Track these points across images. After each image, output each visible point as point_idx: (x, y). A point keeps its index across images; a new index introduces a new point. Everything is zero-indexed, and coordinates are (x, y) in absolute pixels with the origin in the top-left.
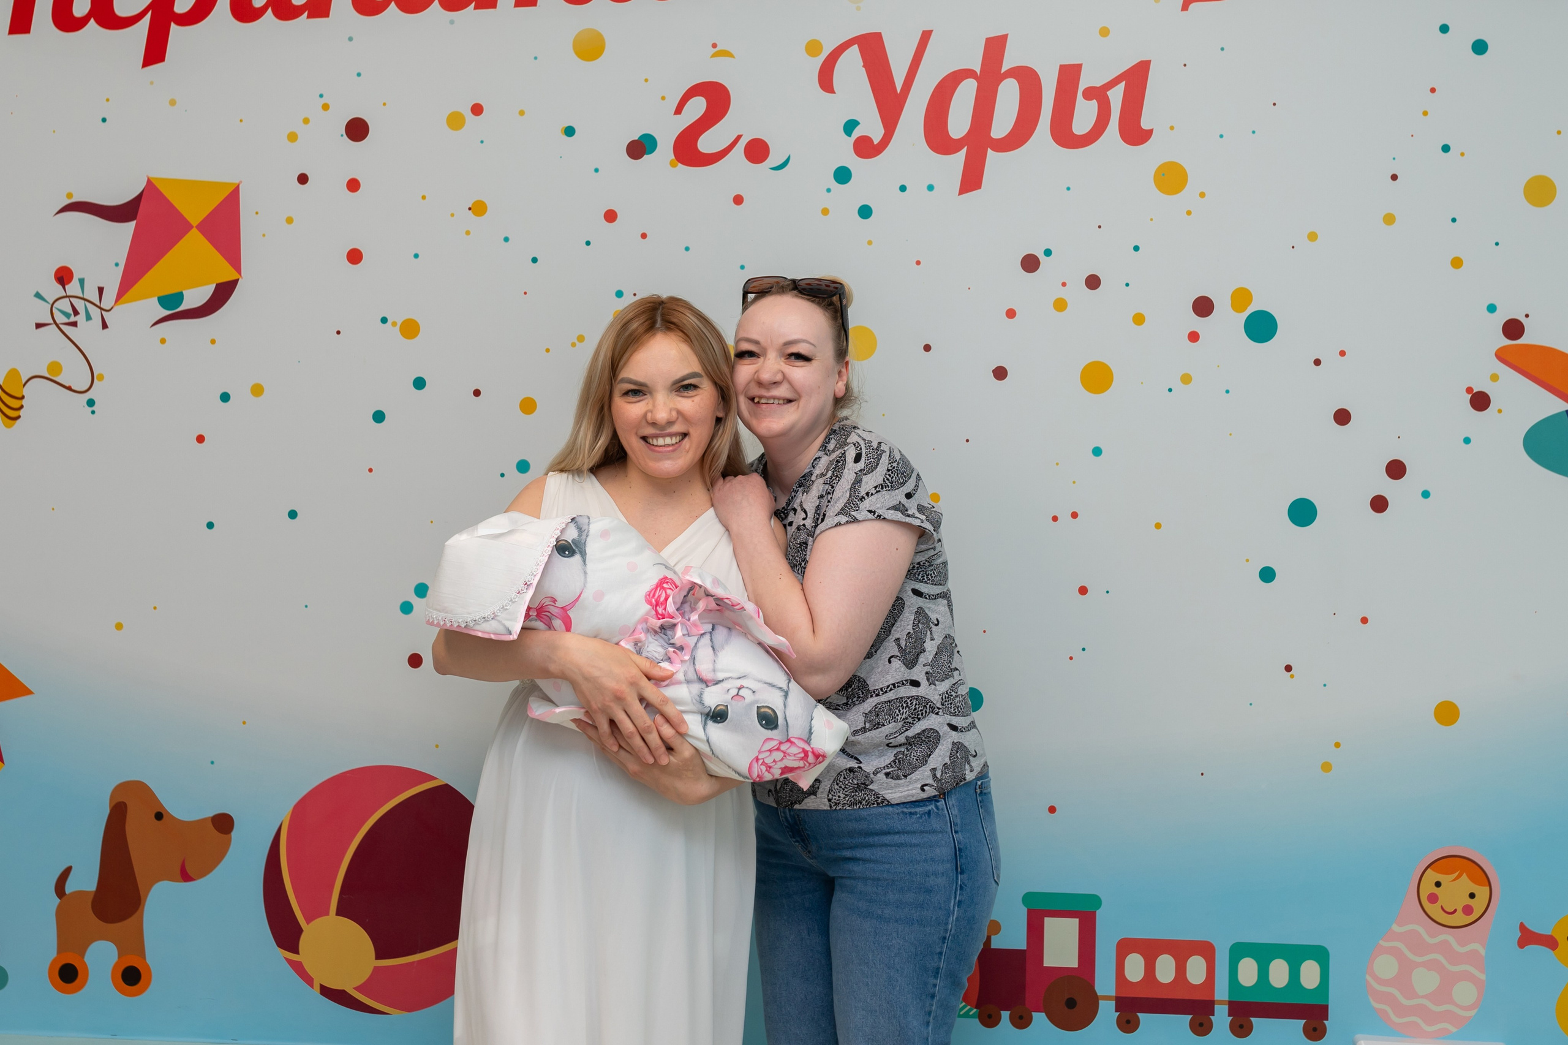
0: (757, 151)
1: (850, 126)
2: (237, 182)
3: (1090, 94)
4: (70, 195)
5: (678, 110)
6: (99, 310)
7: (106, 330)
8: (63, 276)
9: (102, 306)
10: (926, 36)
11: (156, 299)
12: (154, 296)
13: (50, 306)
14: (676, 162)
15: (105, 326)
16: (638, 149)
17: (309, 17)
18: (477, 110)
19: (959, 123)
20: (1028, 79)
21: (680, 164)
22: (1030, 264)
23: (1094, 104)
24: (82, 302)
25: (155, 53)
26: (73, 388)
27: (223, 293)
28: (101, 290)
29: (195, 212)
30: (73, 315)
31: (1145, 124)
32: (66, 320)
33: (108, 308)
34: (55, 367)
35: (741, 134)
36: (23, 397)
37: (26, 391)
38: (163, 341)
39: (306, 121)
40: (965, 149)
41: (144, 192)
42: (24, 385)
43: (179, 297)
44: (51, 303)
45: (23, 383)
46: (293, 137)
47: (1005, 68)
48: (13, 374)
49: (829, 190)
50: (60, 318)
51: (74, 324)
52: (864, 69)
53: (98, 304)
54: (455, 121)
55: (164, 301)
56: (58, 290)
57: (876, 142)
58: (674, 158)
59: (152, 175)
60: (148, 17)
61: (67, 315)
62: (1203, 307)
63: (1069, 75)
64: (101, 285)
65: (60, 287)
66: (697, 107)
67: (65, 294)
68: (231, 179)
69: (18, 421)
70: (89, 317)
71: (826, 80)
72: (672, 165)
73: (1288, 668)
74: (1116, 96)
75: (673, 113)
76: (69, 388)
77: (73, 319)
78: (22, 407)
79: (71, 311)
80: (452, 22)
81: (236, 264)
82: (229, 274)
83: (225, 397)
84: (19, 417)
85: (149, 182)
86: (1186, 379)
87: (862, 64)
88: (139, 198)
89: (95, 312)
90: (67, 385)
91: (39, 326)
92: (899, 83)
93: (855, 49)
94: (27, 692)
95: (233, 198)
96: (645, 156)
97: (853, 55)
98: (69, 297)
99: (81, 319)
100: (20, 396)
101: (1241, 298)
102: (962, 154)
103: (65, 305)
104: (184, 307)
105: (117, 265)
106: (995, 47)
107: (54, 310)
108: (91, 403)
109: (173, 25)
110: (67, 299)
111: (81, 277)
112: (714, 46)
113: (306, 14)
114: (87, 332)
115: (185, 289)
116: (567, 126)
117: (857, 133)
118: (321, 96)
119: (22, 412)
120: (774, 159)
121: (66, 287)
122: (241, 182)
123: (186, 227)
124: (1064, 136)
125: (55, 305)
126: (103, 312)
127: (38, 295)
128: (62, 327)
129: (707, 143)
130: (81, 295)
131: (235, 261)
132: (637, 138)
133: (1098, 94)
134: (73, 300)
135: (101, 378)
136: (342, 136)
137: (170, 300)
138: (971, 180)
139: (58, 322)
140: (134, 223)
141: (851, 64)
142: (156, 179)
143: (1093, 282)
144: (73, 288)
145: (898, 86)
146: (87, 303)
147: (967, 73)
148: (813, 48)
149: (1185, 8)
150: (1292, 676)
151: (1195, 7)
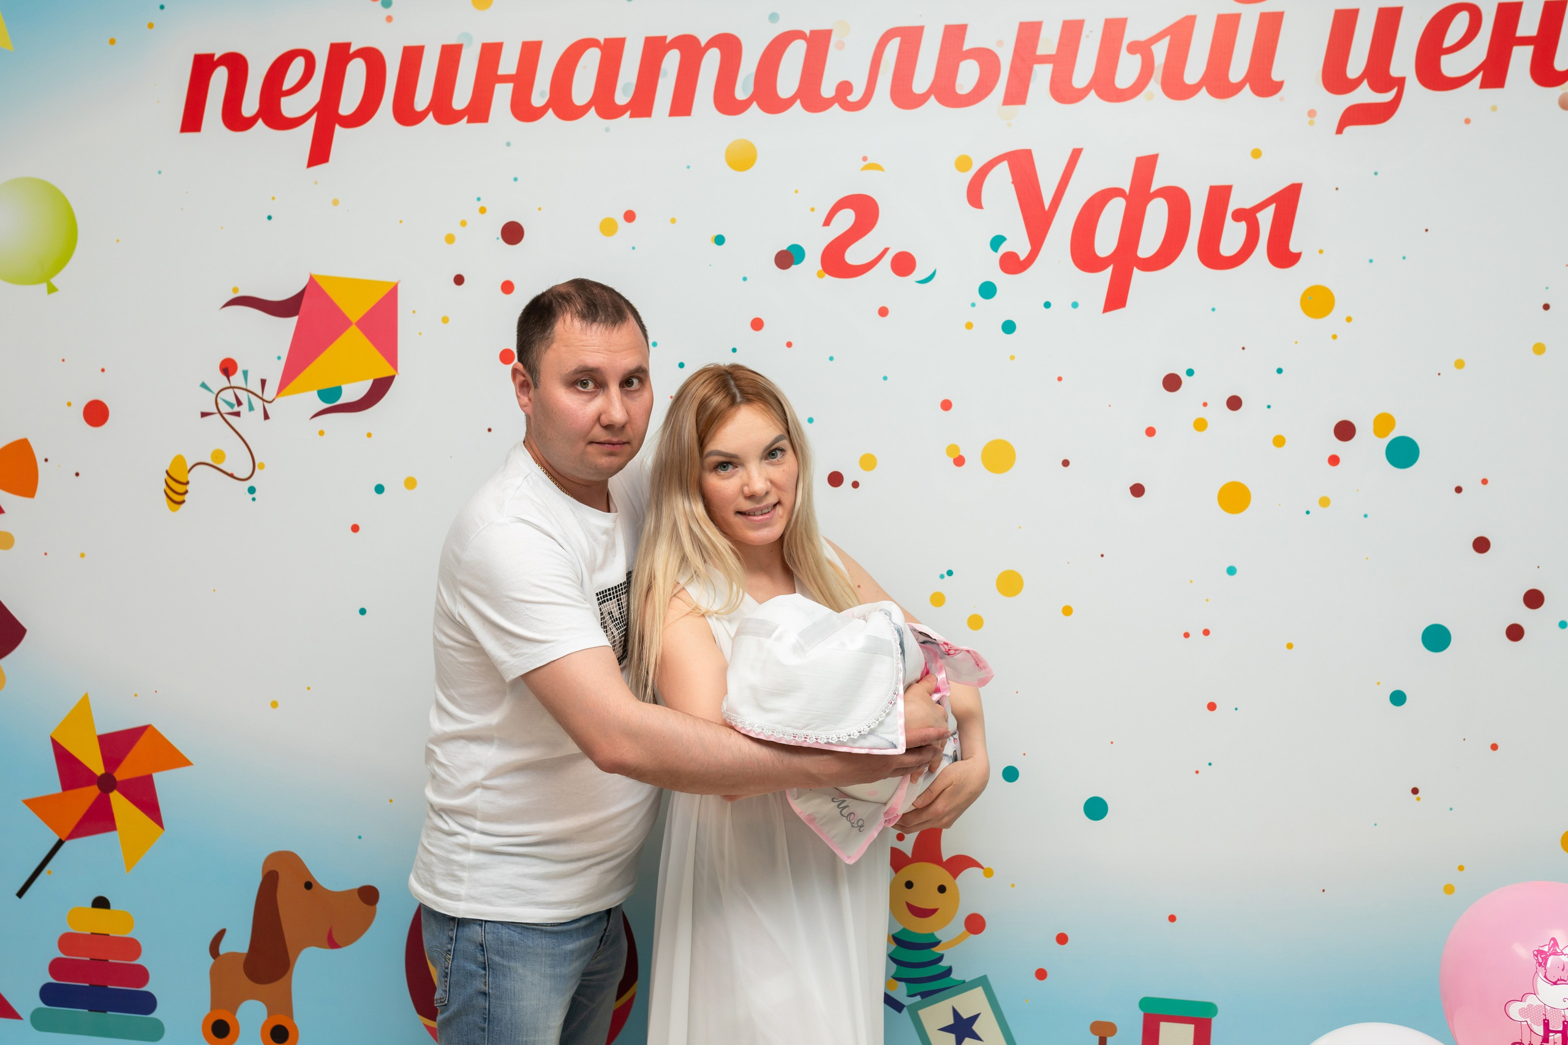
0: (904, 264)
1: (997, 242)
2: (394, 280)
3: (1239, 215)
4: (235, 290)
5: (827, 222)
6: (261, 401)
7: (267, 421)
8: (228, 368)
9: (264, 398)
10: (1076, 154)
11: (315, 393)
12: (315, 389)
13: (215, 396)
14: (823, 273)
15: (266, 417)
16: (786, 259)
17: (469, 121)
18: (630, 216)
19: (1106, 242)
20: (1177, 200)
21: (827, 276)
22: (1172, 383)
23: (1242, 226)
24: (245, 393)
25: (319, 153)
26: (235, 475)
27: (380, 388)
28: (263, 382)
29: (355, 310)
30: (236, 406)
31: (1294, 247)
32: (230, 410)
33: (270, 400)
34: (219, 455)
35: (887, 247)
36: (188, 483)
37: (191, 477)
38: (321, 433)
39: (464, 223)
40: (1111, 267)
41: (306, 290)
42: (189, 471)
43: (337, 392)
44: (216, 392)
45: (189, 468)
46: (450, 239)
47: (1153, 189)
48: (179, 460)
49: (973, 305)
50: (225, 409)
51: (238, 414)
52: (1012, 186)
53: (260, 395)
54: (608, 227)
55: (324, 395)
56: (223, 381)
57: (1022, 257)
58: (820, 268)
59: (315, 273)
60: (313, 120)
61: (231, 405)
62: (1345, 431)
63: (1219, 196)
64: (264, 378)
65: (225, 378)
66: (846, 219)
67: (228, 385)
68: (390, 278)
69: (183, 505)
70: (251, 408)
71: (974, 197)
72: (820, 276)
73: (1415, 791)
74: (1266, 219)
75: (822, 223)
76: (231, 476)
77: (236, 409)
78: (186, 492)
79: (234, 401)
80: (607, 130)
81: (393, 361)
82: (385, 371)
83: (380, 489)
84: (183, 502)
85: (312, 279)
86: (1324, 502)
87: (1010, 179)
88: (300, 296)
89: (257, 404)
90: (230, 472)
91: (204, 415)
92: (1047, 203)
93: (1004, 165)
94: (187, 763)
95: (392, 296)
96: (793, 267)
97: (1003, 170)
98: (233, 388)
99: (243, 409)
100: (185, 481)
101: (1383, 423)
102: (1109, 271)
103: (229, 395)
104: (342, 401)
105: (279, 358)
106: (1145, 166)
107: (219, 400)
108: (252, 490)
109: (337, 127)
110: (231, 390)
111: (245, 369)
112: (865, 159)
113: (466, 119)
114: (249, 422)
115: (343, 384)
116: (717, 234)
117: (1004, 248)
118: (479, 199)
119: (186, 497)
120: (920, 273)
121: (231, 378)
122: (399, 281)
123: (346, 323)
124: (1211, 256)
125: (220, 395)
126: (266, 404)
127: (204, 385)
128: (226, 416)
129: (855, 255)
130: (244, 386)
131: (392, 357)
132: (785, 248)
133: (1247, 216)
134: (237, 391)
135: (262, 466)
136: (498, 239)
137: (329, 394)
138: (1116, 299)
139: (222, 411)
140: (295, 319)
141: (1000, 181)
142: (316, 276)
143: (1234, 403)
144: (237, 379)
145: (1047, 205)
146: (251, 396)
147: (1114, 193)
148: (963, 163)
149: (1339, 131)
150: (1418, 799)
151: (1349, 130)
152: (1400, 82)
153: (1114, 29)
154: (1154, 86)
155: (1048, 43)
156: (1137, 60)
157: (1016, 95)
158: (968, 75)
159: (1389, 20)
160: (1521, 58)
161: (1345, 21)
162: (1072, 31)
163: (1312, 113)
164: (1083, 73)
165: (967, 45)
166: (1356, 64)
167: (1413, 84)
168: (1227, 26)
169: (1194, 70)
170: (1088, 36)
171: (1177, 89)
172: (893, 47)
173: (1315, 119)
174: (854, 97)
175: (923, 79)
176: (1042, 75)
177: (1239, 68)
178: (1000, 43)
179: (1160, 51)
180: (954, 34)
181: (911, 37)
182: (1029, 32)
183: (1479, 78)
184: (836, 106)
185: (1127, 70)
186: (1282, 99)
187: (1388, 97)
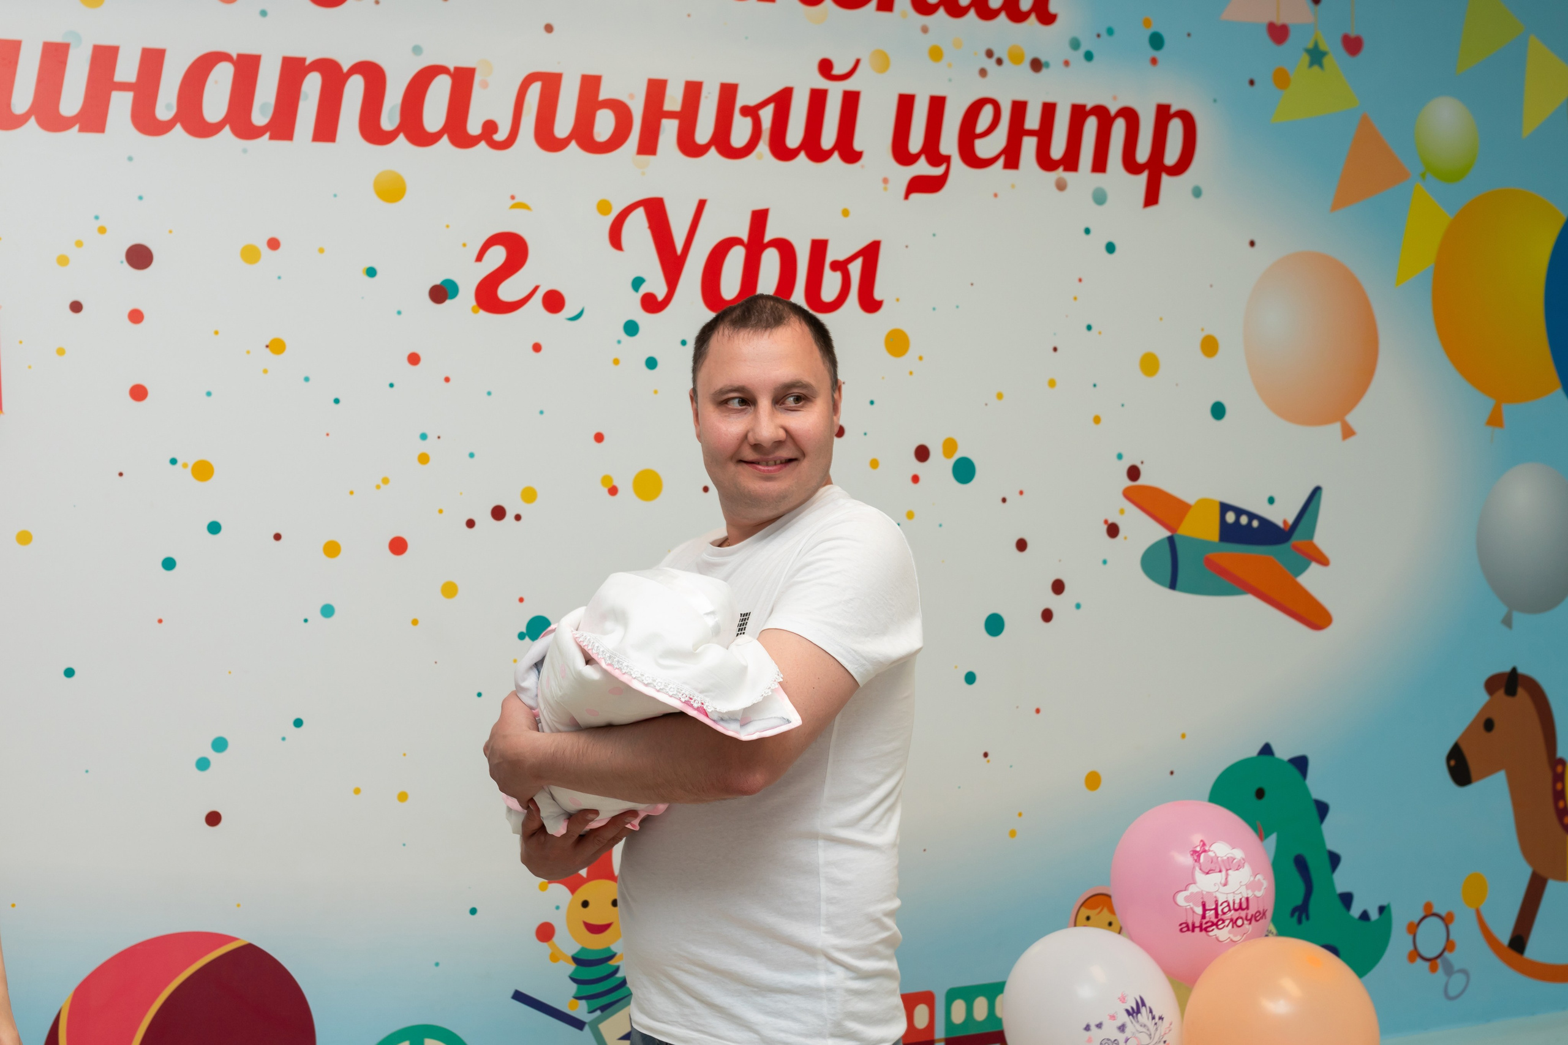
0: (554, 302)
1: (637, 283)
3: (834, 267)
5: (479, 259)
10: (702, 204)
14: (478, 308)
16: (440, 294)
17: (81, 130)
18: (274, 244)
19: (730, 286)
20: (785, 248)
21: (481, 311)
23: (838, 275)
31: (877, 295)
35: (538, 285)
39: (79, 244)
46: (63, 260)
47: (767, 239)
49: (619, 342)
52: (649, 230)
54: (250, 255)
57: (661, 295)
58: (474, 303)
62: (922, 453)
63: (819, 248)
66: (497, 256)
71: (615, 238)
72: (474, 311)
73: (986, 755)
74: (855, 269)
75: (475, 258)
80: (245, 150)
86: (911, 515)
87: (647, 224)
92: (679, 245)
93: (641, 210)
96: (448, 301)
97: (639, 216)
101: (949, 446)
106: (759, 219)
112: (513, 198)
113: (77, 127)
116: (368, 266)
117: (644, 289)
118: (97, 218)
120: (569, 311)
124: (815, 301)
129: (506, 292)
132: (438, 283)
133: (841, 267)
136: (122, 262)
141: (637, 226)
145: (679, 248)
147: (735, 241)
148: (604, 207)
149: (906, 197)
150: (988, 761)
151: (914, 196)
152: (947, 159)
153: (728, 92)
154: (763, 147)
155: (673, 100)
156: (748, 122)
157: (648, 146)
158: (604, 125)
159: (937, 105)
160: (1029, 145)
161: (906, 103)
162: (693, 91)
163: (885, 181)
164: (704, 132)
165: (603, 95)
166: (916, 142)
167: (956, 162)
168: (818, 99)
169: (794, 136)
170: (706, 97)
171: (782, 152)
172: (535, 91)
173: (889, 186)
174: (501, 136)
175: (564, 124)
176: (669, 129)
177: (828, 138)
178: (632, 96)
179: (767, 115)
180: (590, 84)
181: (551, 83)
182: (656, 89)
183: (1001, 161)
184: (483, 145)
185: (741, 131)
186: (863, 167)
187: (938, 171)
